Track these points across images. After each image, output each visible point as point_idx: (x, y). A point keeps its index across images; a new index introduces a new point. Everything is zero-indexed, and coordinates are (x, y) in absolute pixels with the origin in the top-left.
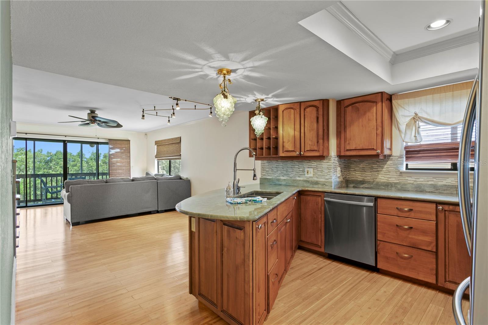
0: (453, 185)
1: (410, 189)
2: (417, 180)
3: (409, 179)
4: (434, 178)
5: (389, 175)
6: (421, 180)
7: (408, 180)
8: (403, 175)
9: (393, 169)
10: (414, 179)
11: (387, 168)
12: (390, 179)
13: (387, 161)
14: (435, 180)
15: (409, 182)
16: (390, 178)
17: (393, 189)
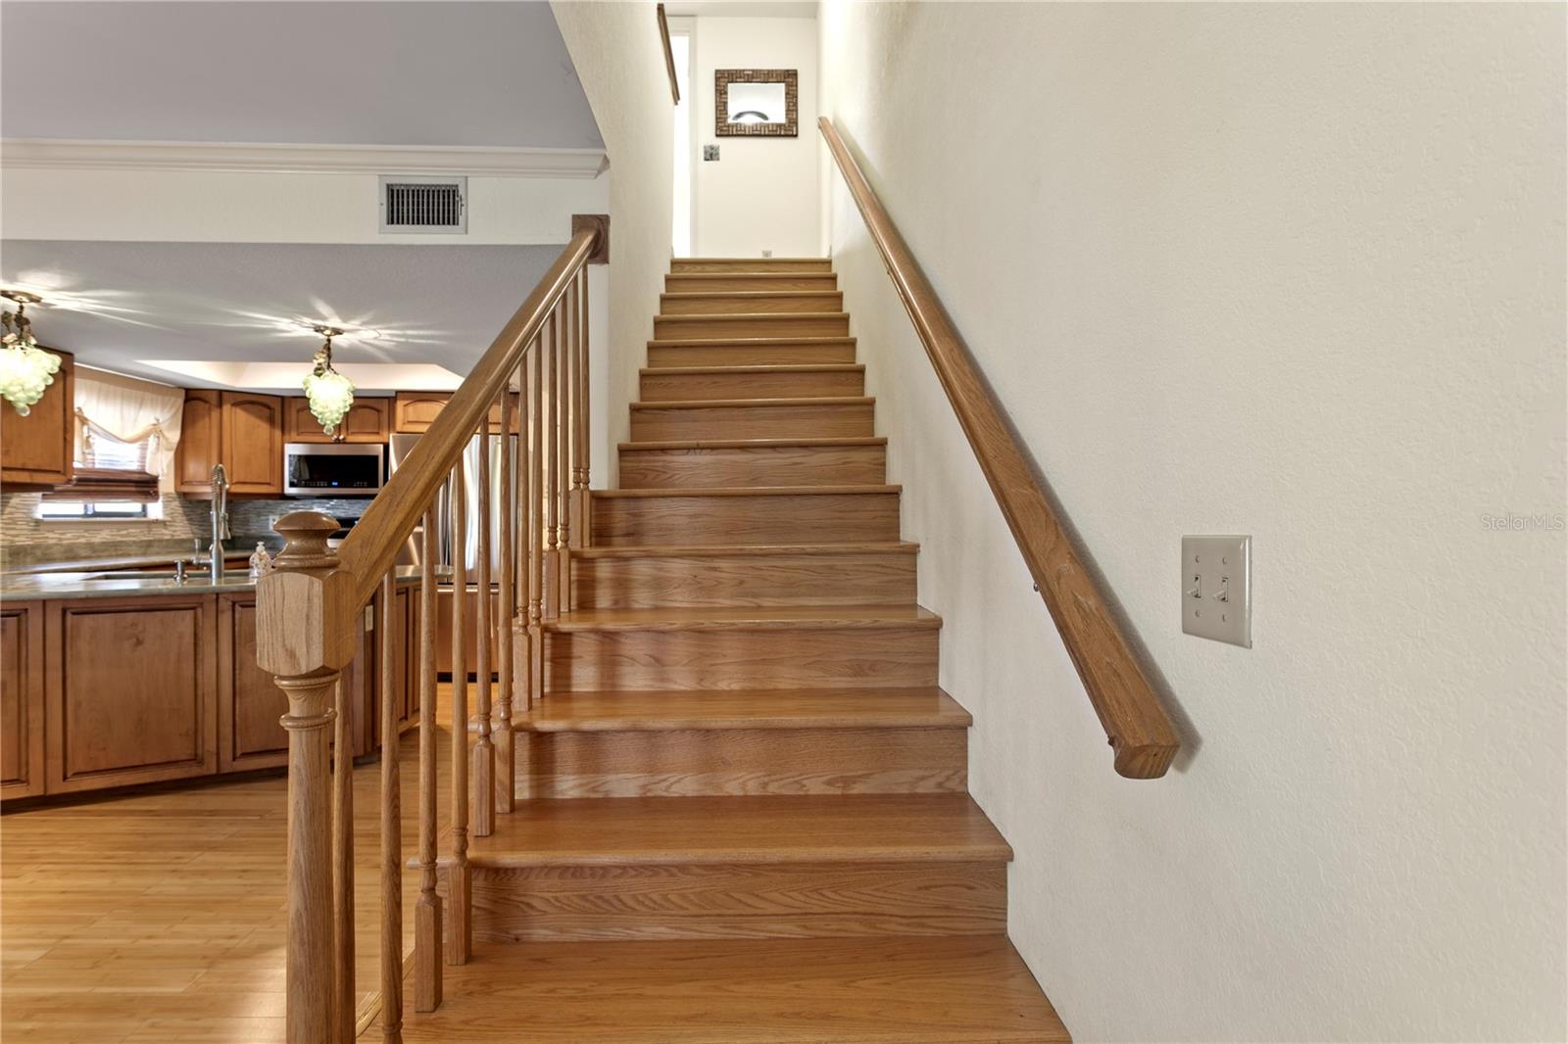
0: (113, 542)
1: (57, 555)
2: (62, 537)
3: (50, 535)
4: (86, 531)
5: (14, 529)
6: (69, 536)
7: (47, 538)
8: (41, 527)
9: (20, 515)
10: (57, 536)
11: (11, 513)
12: (16, 539)
13: (10, 498)
14: (86, 534)
15: (51, 542)
16: (17, 536)
17: (29, 559)
